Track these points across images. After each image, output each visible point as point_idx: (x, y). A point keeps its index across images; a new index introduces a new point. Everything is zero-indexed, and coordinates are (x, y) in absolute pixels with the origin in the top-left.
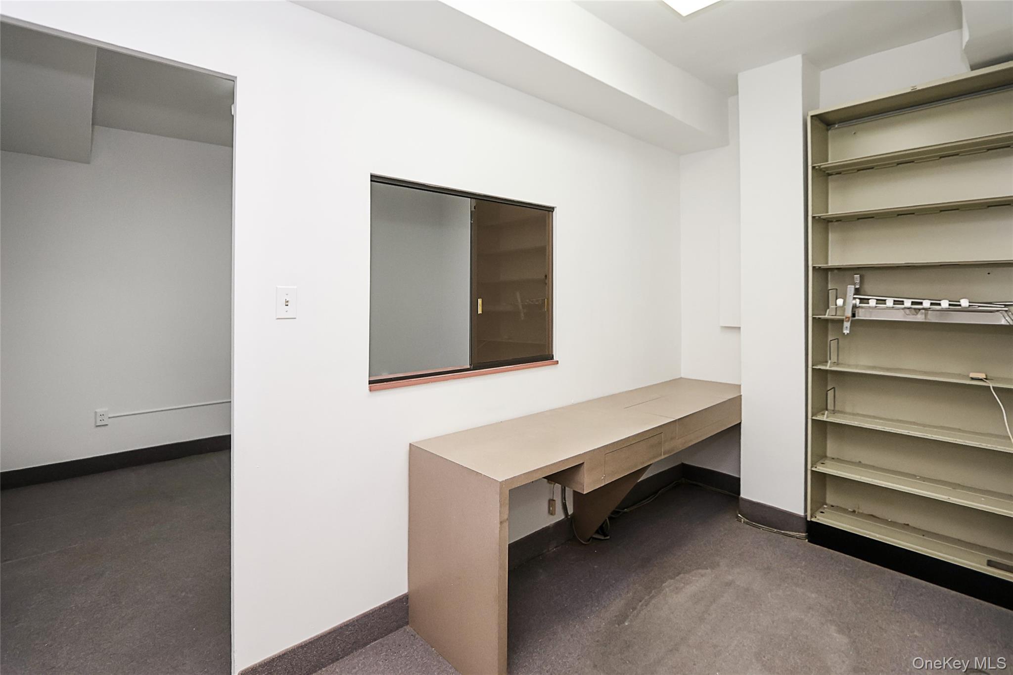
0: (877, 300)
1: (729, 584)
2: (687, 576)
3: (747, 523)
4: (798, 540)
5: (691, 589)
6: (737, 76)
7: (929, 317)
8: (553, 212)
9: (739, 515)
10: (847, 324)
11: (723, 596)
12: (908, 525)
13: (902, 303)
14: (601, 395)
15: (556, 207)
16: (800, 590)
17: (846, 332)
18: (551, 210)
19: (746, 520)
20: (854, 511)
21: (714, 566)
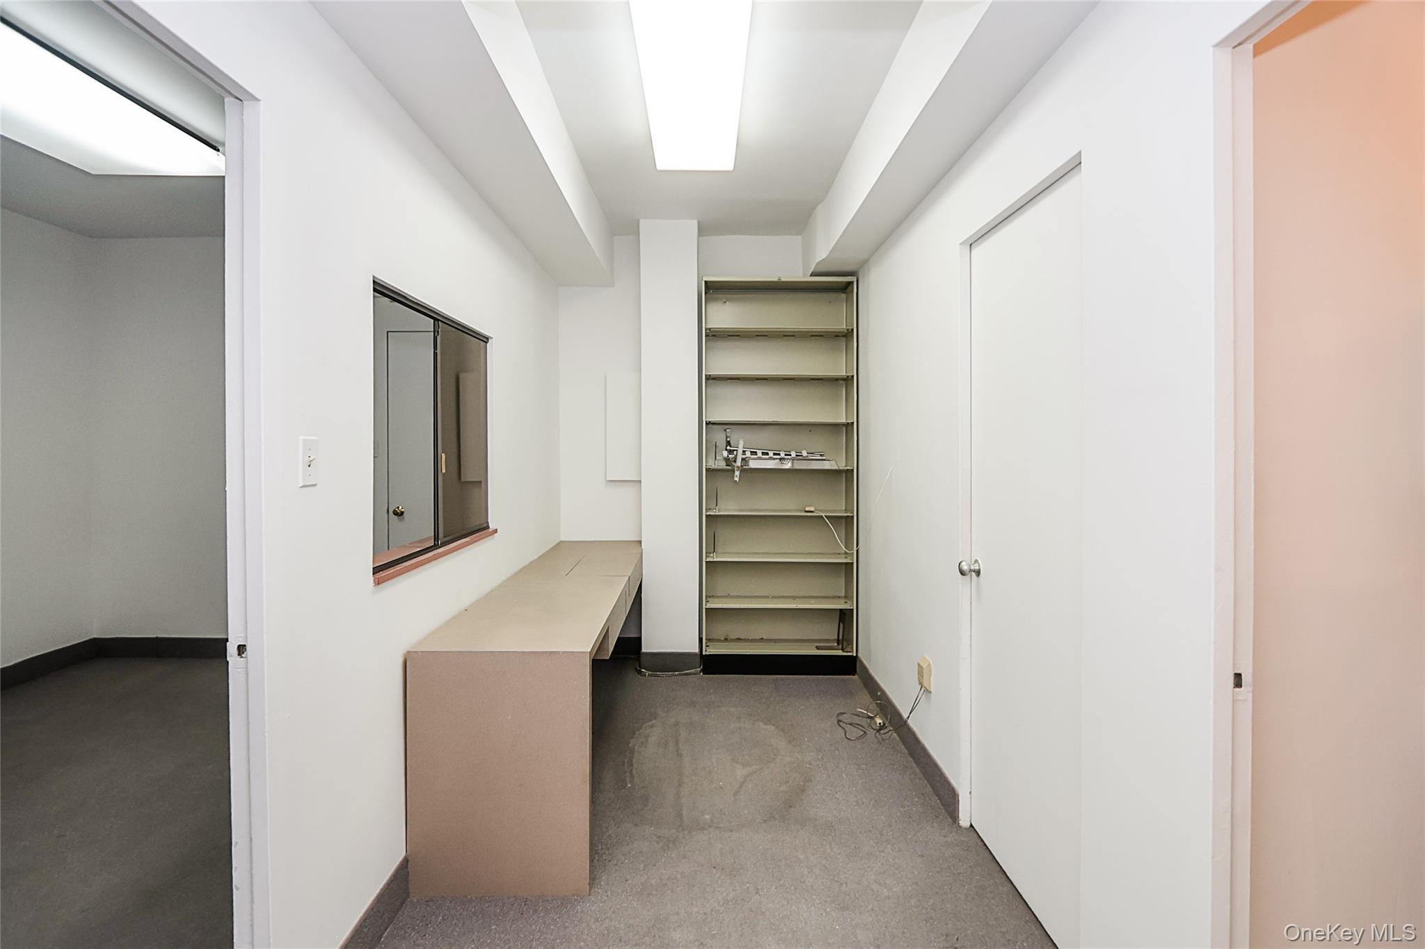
0: (751, 452)
1: (677, 724)
2: (642, 731)
3: (651, 675)
4: (697, 677)
5: (653, 740)
6: (639, 221)
7: (795, 465)
8: (486, 343)
9: (643, 670)
10: (737, 473)
11: (680, 734)
12: (762, 638)
13: (767, 454)
14: (522, 566)
15: (492, 338)
16: (724, 709)
17: (737, 479)
18: (485, 339)
19: (650, 673)
20: (726, 639)
21: (654, 716)
